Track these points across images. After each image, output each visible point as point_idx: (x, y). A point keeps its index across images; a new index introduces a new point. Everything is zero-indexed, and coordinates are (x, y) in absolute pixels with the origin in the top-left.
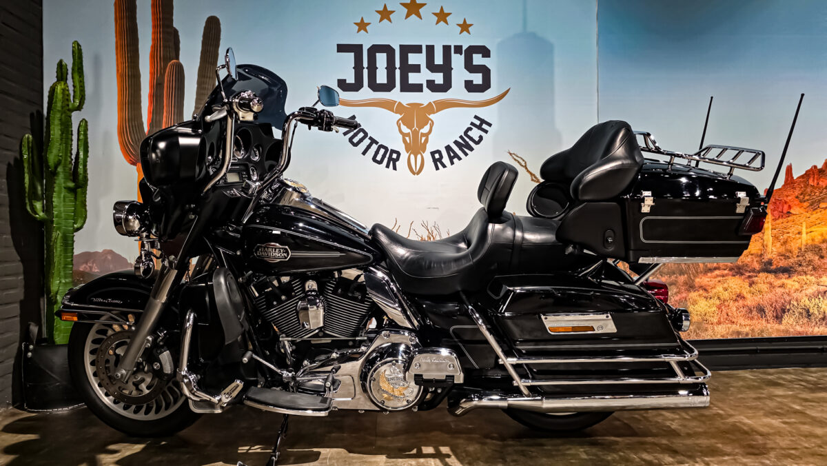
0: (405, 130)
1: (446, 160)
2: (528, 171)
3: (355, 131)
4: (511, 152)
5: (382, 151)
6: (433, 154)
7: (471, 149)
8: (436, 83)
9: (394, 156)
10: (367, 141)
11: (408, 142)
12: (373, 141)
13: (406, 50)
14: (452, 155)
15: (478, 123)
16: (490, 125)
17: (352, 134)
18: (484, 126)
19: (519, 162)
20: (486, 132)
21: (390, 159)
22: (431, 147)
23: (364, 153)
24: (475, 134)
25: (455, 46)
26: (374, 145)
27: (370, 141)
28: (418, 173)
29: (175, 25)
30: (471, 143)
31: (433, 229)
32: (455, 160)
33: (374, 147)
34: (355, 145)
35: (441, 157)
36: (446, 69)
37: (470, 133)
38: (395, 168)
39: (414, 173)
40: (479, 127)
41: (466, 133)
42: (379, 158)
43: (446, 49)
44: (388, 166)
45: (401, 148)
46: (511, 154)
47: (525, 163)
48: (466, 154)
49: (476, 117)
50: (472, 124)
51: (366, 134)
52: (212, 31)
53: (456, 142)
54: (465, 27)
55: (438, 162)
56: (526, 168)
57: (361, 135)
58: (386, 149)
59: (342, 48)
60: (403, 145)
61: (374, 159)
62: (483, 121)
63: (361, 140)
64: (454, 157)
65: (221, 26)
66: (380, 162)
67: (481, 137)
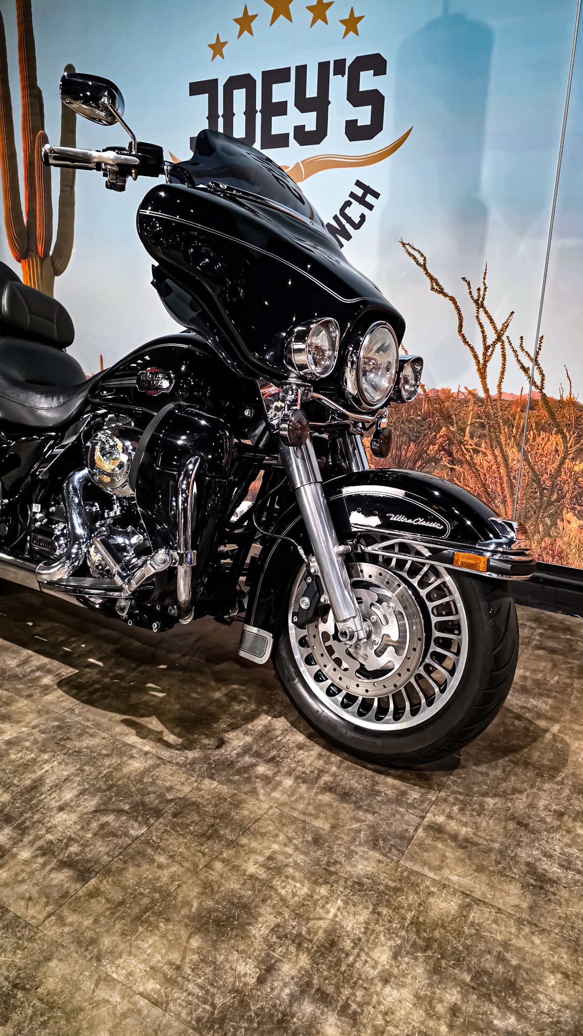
2: (427, 273)
4: (405, 242)
7: (348, 237)
8: (306, 130)
15: (359, 192)
16: (376, 195)
18: (369, 199)
19: (415, 258)
20: (370, 207)
24: (355, 211)
25: (335, 61)
30: (348, 227)
37: (348, 211)
40: (362, 201)
41: (342, 210)
43: (323, 68)
46: (404, 244)
47: (425, 260)
48: (340, 246)
49: (359, 184)
50: (352, 195)
53: (328, 226)
54: (351, 24)
56: (425, 269)
59: (196, 89)
62: (368, 190)
67: (363, 217)
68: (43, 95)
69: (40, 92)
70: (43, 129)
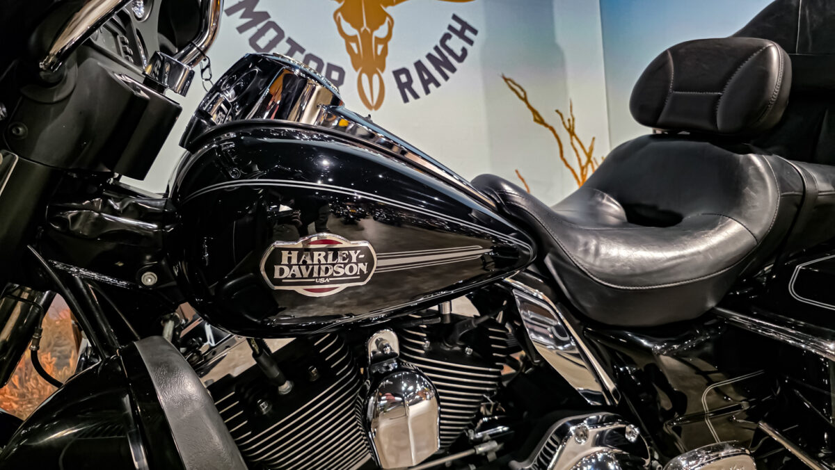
0: (350, 30)
1: (417, 85)
2: (529, 107)
4: (507, 76)
5: (313, 66)
6: (397, 74)
7: (453, 70)
9: (335, 76)
10: (285, 44)
11: (356, 51)
12: (295, 47)
14: (426, 77)
15: (458, 27)
16: (475, 32)
17: (253, 30)
18: (468, 33)
19: (517, 93)
20: (471, 42)
22: (392, 64)
24: (456, 44)
26: (298, 52)
28: (376, 107)
30: (451, 59)
32: (432, 86)
35: (410, 80)
37: (448, 43)
39: (369, 106)
40: (461, 34)
41: (443, 41)
45: (345, 62)
46: (506, 80)
47: (525, 94)
48: (446, 78)
49: (455, 17)
50: (450, 28)
51: (281, 34)
55: (405, 88)
56: (527, 102)
58: (319, 62)
60: (348, 57)
62: (465, 26)
63: (274, 42)
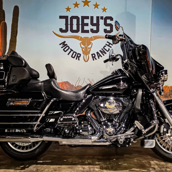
3: (65, 47)
5: (75, 54)
8: (94, 30)
9: (79, 55)
10: (69, 50)
12: (72, 50)
13: (83, 18)
14: (99, 55)
16: (112, 45)
17: (64, 47)
21: (77, 56)
23: (68, 54)
26: (72, 51)
27: (70, 50)
28: (87, 62)
29: (3, 9)
30: (105, 51)
31: (92, 81)
33: (72, 52)
34: (65, 51)
36: (97, 25)
38: (79, 60)
39: (85, 61)
42: (73, 56)
43: (98, 18)
44: (76, 59)
51: (69, 48)
52: (16, 11)
53: (100, 51)
54: (104, 10)
55: (94, 57)
57: (67, 48)
58: (76, 53)
59: (61, 17)
61: (72, 56)
62: (110, 44)
63: (67, 50)
64: (99, 56)
65: (19, 9)
66: (74, 58)
67: (109, 49)
68: (5, 12)
69: (4, 11)
70: (4, 20)
